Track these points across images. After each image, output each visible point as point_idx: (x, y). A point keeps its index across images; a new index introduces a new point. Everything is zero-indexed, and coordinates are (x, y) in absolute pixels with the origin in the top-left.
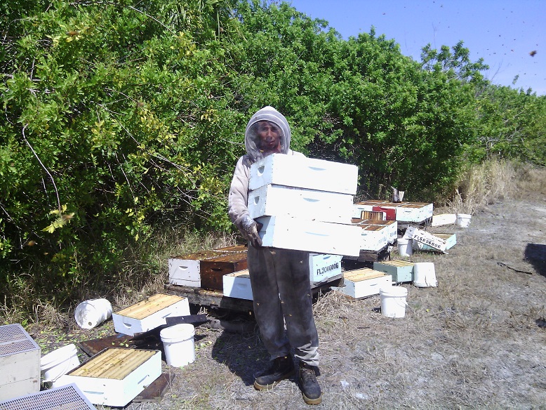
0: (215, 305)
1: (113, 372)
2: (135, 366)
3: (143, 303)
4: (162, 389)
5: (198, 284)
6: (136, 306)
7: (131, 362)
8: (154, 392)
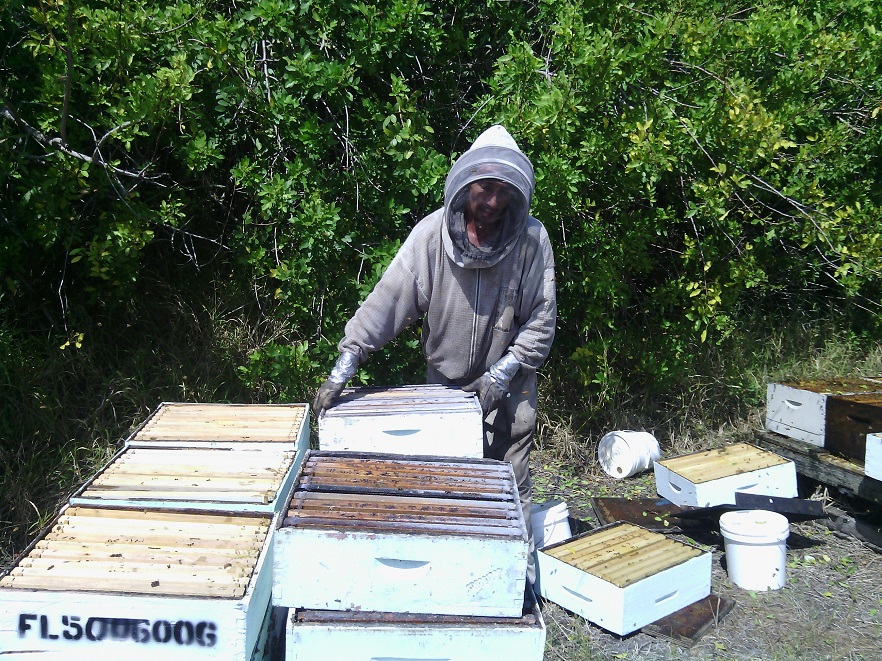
0: (849, 489)
1: (615, 568)
2: (653, 568)
3: (714, 453)
4: (700, 625)
5: (819, 440)
6: (701, 456)
7: (650, 558)
8: (685, 626)
